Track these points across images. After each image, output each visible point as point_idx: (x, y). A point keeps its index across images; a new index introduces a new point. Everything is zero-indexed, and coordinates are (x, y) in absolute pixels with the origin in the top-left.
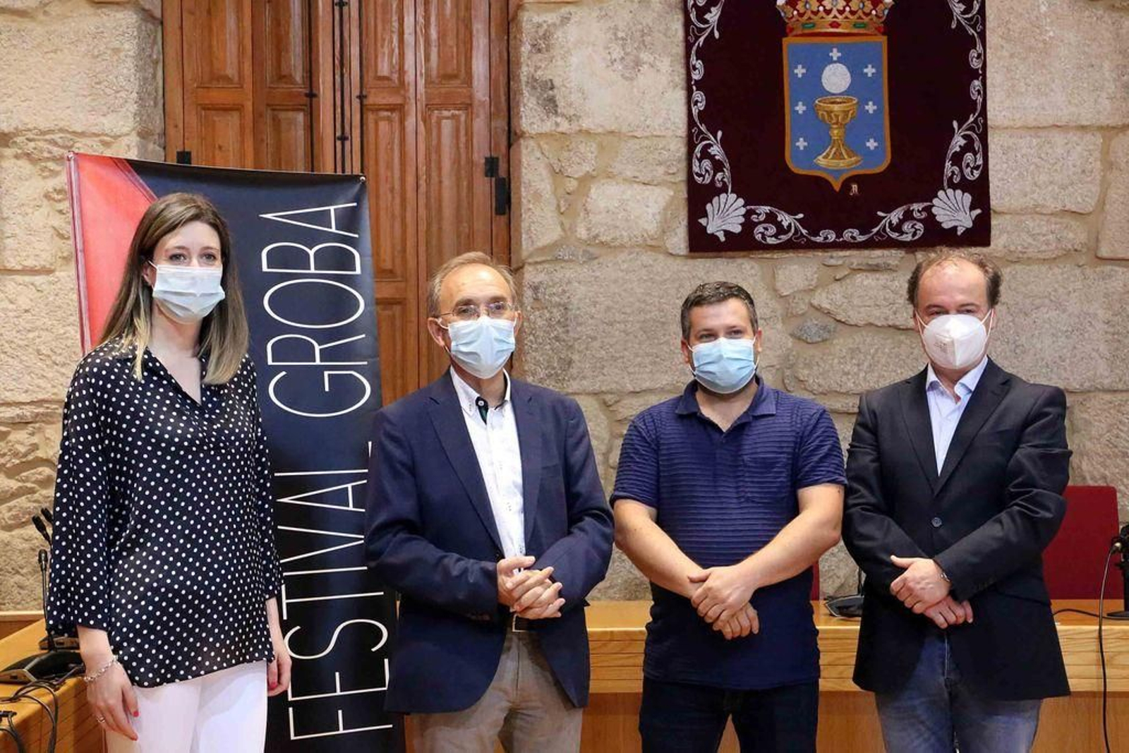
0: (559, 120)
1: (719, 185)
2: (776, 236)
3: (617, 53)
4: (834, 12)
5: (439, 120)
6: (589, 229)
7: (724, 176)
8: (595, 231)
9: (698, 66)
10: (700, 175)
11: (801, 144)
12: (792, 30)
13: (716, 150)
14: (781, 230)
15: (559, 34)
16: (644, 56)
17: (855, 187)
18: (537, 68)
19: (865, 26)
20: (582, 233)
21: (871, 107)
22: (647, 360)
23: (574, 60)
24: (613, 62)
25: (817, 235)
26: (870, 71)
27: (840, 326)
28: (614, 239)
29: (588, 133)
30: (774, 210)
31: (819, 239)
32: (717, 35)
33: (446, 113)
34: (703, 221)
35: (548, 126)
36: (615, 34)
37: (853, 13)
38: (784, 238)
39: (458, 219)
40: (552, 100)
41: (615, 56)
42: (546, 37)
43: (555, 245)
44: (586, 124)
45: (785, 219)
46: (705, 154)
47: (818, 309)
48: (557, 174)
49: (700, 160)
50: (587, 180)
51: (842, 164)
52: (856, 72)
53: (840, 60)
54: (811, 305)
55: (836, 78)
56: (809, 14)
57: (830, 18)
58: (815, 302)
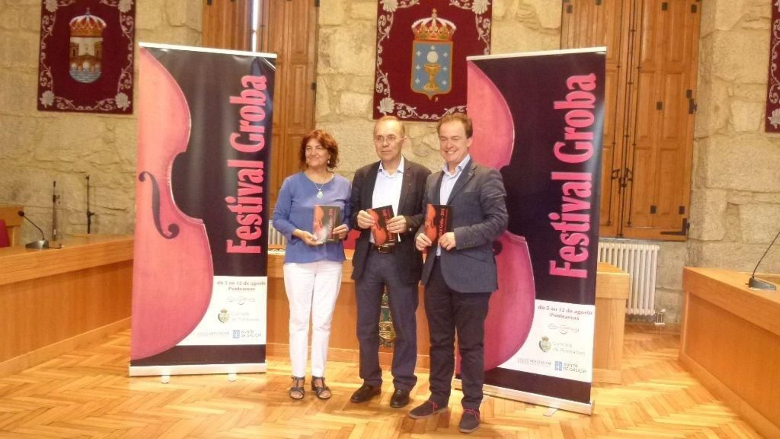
0: (331, 68)
1: (385, 94)
2: (405, 115)
3: (354, 44)
4: (434, 32)
5: (296, 67)
6: (340, 110)
7: (388, 91)
8: (342, 111)
9: (380, 48)
10: (378, 89)
11: (418, 81)
12: (417, 38)
13: (385, 80)
14: (408, 113)
15: (332, 37)
16: (364, 46)
17: (437, 99)
18: (324, 49)
19: (444, 38)
20: (338, 111)
21: (445, 69)
22: (359, 161)
23: (338, 47)
24: (352, 47)
25: (421, 115)
26: (445, 55)
27: (433, 151)
28: (349, 114)
29: (342, 74)
30: (405, 105)
31: (422, 117)
32: (388, 37)
33: (298, 66)
34: (378, 107)
35: (326, 71)
36: (353, 37)
37: (441, 33)
38: (409, 116)
39: (301, 105)
40: (328, 61)
41: (352, 45)
42: (327, 38)
43: (328, 116)
44: (341, 70)
45: (409, 109)
46: (381, 81)
47: (425, 144)
48: (330, 89)
49: (379, 84)
50: (340, 92)
51: (433, 90)
52: (440, 54)
53: (434, 50)
54: (422, 142)
55: (432, 57)
56: (423, 32)
57: (431, 34)
58: (424, 141)
